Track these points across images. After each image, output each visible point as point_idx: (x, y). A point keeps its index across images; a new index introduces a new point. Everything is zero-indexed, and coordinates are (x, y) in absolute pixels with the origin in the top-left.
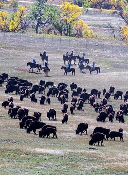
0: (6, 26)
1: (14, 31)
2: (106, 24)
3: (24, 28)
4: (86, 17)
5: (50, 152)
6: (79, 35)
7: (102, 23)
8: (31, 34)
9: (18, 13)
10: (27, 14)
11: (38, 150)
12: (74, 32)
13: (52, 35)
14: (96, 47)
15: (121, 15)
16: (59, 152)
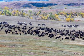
0: (45, 19)
1: (46, 20)
2: (63, 18)
3: (48, 19)
4: (59, 17)
5: (53, 41)
6: (58, 20)
7: (62, 18)
8: (49, 20)
9: (47, 16)
10: (49, 17)
11: (51, 41)
12: (57, 20)
13: (53, 20)
14: (61, 22)
15: (65, 16)
16: (55, 41)
